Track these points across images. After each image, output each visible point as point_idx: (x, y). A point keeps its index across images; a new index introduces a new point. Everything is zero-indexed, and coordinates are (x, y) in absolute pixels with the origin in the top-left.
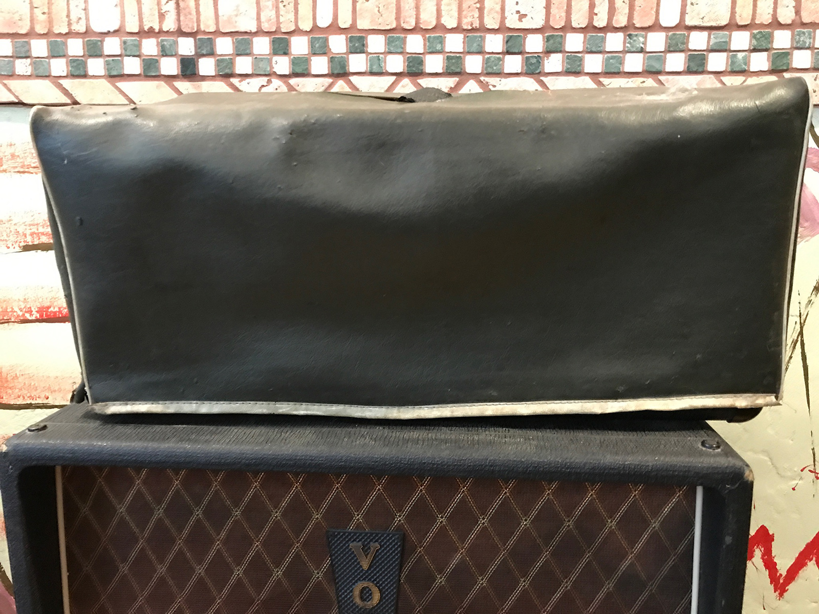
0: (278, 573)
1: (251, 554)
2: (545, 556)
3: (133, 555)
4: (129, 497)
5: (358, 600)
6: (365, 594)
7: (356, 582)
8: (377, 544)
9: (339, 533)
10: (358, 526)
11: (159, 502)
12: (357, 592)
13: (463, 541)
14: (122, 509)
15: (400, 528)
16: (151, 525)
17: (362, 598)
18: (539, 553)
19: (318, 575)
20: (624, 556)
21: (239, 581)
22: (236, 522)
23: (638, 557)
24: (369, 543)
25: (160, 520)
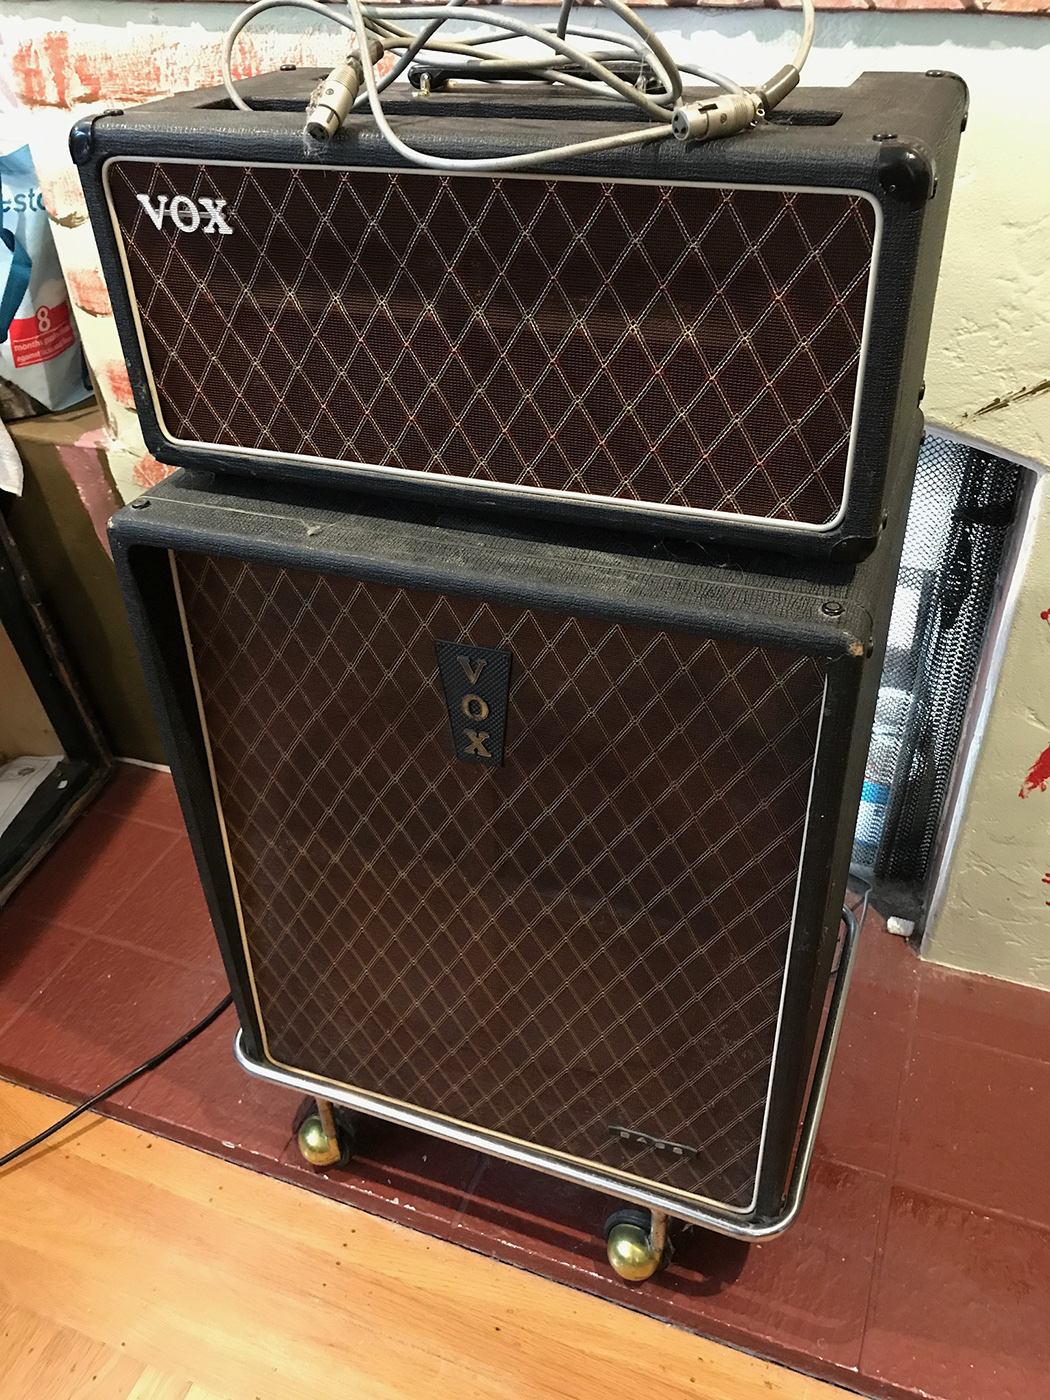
0: (389, 675)
1: (362, 652)
2: (658, 696)
3: (249, 638)
4: (240, 581)
5: (467, 712)
6: (474, 708)
7: (465, 694)
8: (484, 661)
9: (446, 645)
10: (465, 641)
11: (269, 590)
12: (465, 704)
13: (572, 670)
14: (234, 591)
15: (507, 648)
16: (263, 611)
17: (470, 710)
18: (652, 694)
19: (428, 682)
20: (742, 710)
21: (352, 676)
22: (344, 619)
23: (758, 712)
24: (476, 658)
25: (270, 607)
